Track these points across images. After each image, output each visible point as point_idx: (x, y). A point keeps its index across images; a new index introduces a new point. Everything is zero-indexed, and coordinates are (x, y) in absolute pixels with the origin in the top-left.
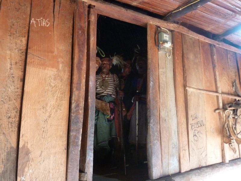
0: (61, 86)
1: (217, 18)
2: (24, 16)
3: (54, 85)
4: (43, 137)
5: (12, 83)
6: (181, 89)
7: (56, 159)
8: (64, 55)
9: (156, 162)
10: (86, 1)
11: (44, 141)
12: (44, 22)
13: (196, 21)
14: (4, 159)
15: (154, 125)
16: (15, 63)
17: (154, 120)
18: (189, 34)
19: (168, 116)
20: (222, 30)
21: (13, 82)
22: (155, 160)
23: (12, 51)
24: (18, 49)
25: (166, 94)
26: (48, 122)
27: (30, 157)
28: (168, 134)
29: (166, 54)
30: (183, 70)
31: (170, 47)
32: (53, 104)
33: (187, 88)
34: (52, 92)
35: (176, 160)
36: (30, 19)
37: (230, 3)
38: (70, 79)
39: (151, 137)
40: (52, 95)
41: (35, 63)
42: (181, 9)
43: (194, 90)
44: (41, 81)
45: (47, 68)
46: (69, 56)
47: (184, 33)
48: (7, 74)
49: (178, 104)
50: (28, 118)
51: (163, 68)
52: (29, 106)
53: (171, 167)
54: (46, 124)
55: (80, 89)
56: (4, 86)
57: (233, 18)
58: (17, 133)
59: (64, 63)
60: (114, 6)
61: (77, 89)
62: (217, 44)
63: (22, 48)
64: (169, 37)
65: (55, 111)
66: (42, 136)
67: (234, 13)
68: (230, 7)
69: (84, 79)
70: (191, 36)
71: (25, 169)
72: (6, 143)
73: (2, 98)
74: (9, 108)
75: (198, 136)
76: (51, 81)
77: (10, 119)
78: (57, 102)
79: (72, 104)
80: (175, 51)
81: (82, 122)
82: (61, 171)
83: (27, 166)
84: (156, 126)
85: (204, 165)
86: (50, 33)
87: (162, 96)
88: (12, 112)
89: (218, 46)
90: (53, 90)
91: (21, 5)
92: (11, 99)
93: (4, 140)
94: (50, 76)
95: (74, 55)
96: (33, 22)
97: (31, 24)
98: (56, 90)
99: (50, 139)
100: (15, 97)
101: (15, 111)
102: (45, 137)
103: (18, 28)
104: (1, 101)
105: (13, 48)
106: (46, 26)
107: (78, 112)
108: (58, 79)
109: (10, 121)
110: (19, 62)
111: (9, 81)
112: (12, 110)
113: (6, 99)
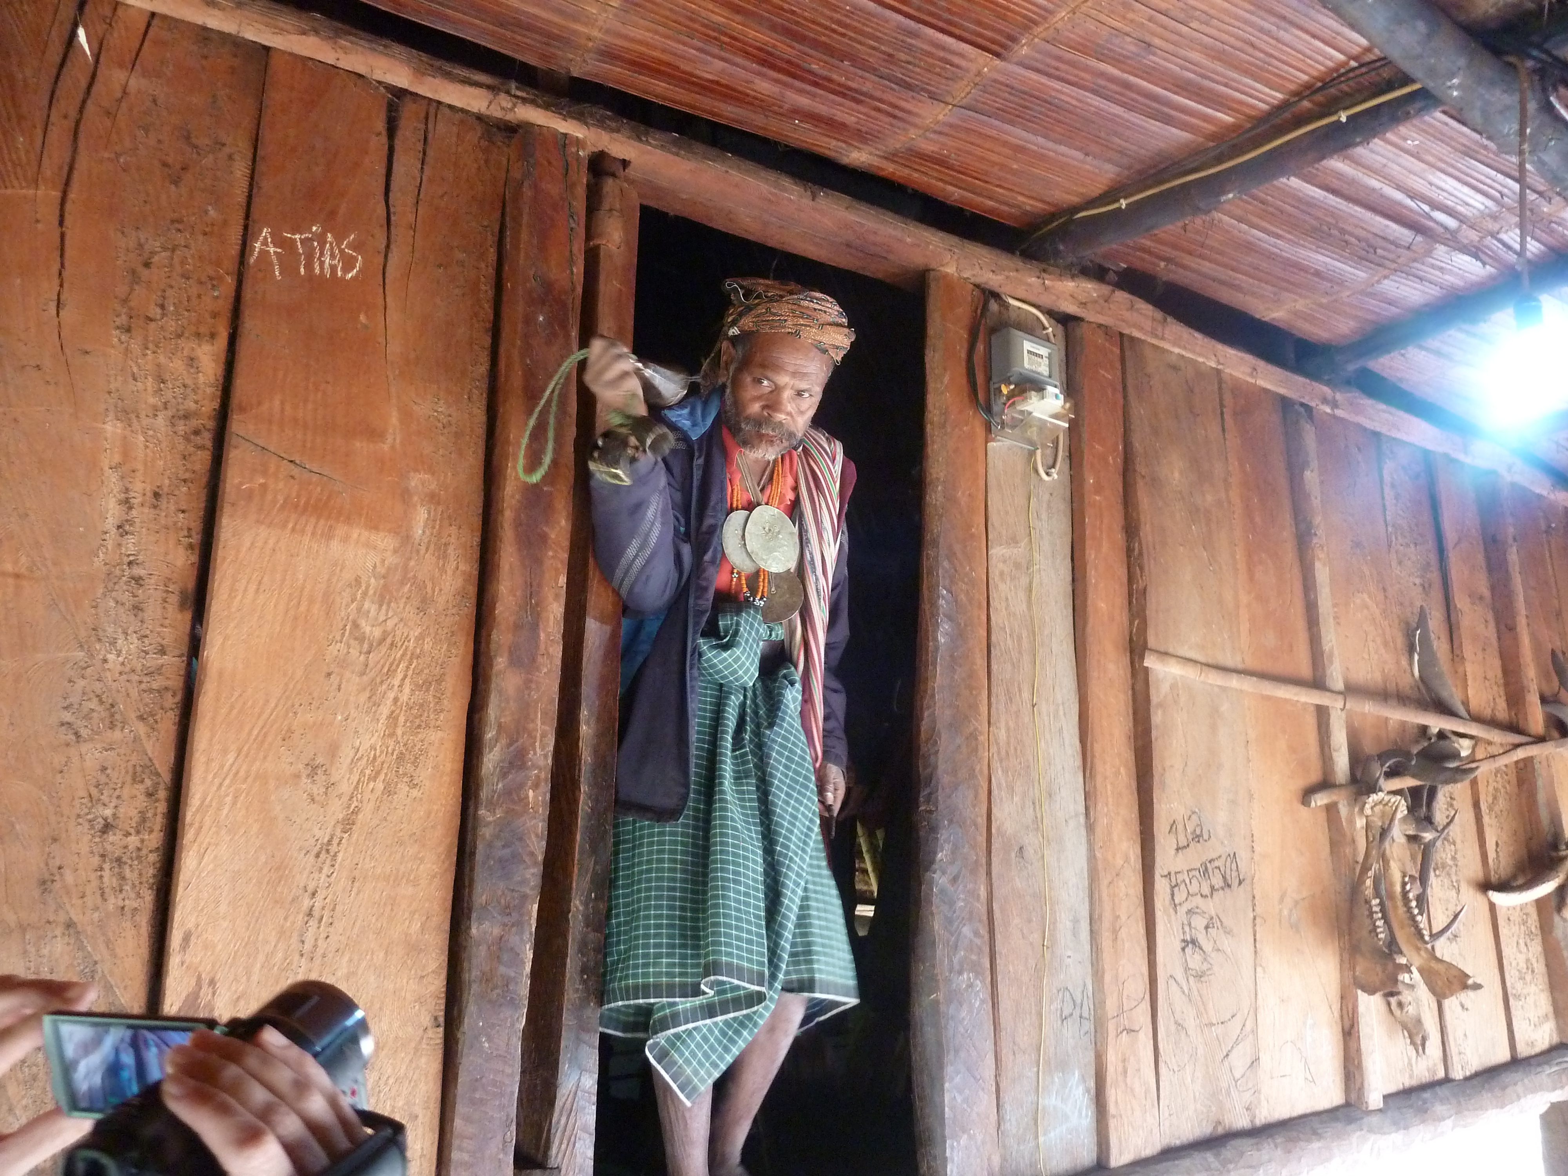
0: (421, 638)
1: (1328, 260)
2: (212, 213)
3: (377, 633)
4: (308, 946)
5: (132, 618)
6: (1111, 667)
7: (382, 1083)
8: (441, 452)
9: (966, 1100)
10: (580, 136)
11: (310, 970)
12: (332, 248)
13: (1206, 267)
15: (955, 880)
16: (149, 494)
17: (955, 849)
18: (1163, 338)
19: (1037, 822)
20: (1352, 324)
21: (137, 608)
22: (961, 1092)
23: (135, 421)
24: (170, 413)
25: (1026, 695)
26: (340, 856)
28: (1036, 937)
29: (1032, 454)
30: (1129, 551)
31: (1056, 416)
32: (373, 748)
33: (1150, 662)
34: (365, 678)
35: (1081, 1089)
36: (246, 227)
37: (1399, 188)
38: (474, 601)
39: (941, 951)
40: (367, 694)
41: (274, 501)
42: (1123, 203)
43: (1190, 673)
44: (303, 608)
45: (341, 530)
46: (473, 459)
47: (1136, 334)
48: (98, 562)
49: (1093, 756)
50: (223, 832)
51: (1014, 541)
52: (231, 757)
53: (1052, 1134)
54: (326, 870)
55: (534, 660)
56: (83, 633)
57: (1415, 260)
58: (152, 927)
59: (438, 503)
60: (739, 169)
61: (515, 661)
62: (1325, 401)
63: (193, 406)
64: (1050, 357)
65: (378, 793)
66: (303, 942)
67: (1419, 238)
68: (1400, 204)
69: (557, 596)
70: (1176, 350)
73: (65, 708)
74: (104, 769)
75: (1207, 946)
77: (111, 837)
78: (392, 735)
79: (486, 750)
80: (1085, 436)
81: (540, 858)
84: (970, 886)
85: (1242, 1122)
86: (362, 318)
87: (1002, 707)
88: (126, 792)
89: (1328, 410)
90: (371, 664)
91: (196, 147)
92: (117, 716)
93: (72, 965)
94: (358, 580)
95: (497, 451)
96: (268, 252)
97: (252, 260)
98: (391, 664)
99: (351, 960)
100: (146, 705)
101: (141, 787)
102: (315, 946)
103: (173, 283)
104: (62, 724)
105: (144, 406)
106: (339, 274)
107: (521, 800)
108: (404, 600)
109: (109, 847)
110: (177, 492)
111: (112, 604)
112: (124, 783)
113: (87, 717)
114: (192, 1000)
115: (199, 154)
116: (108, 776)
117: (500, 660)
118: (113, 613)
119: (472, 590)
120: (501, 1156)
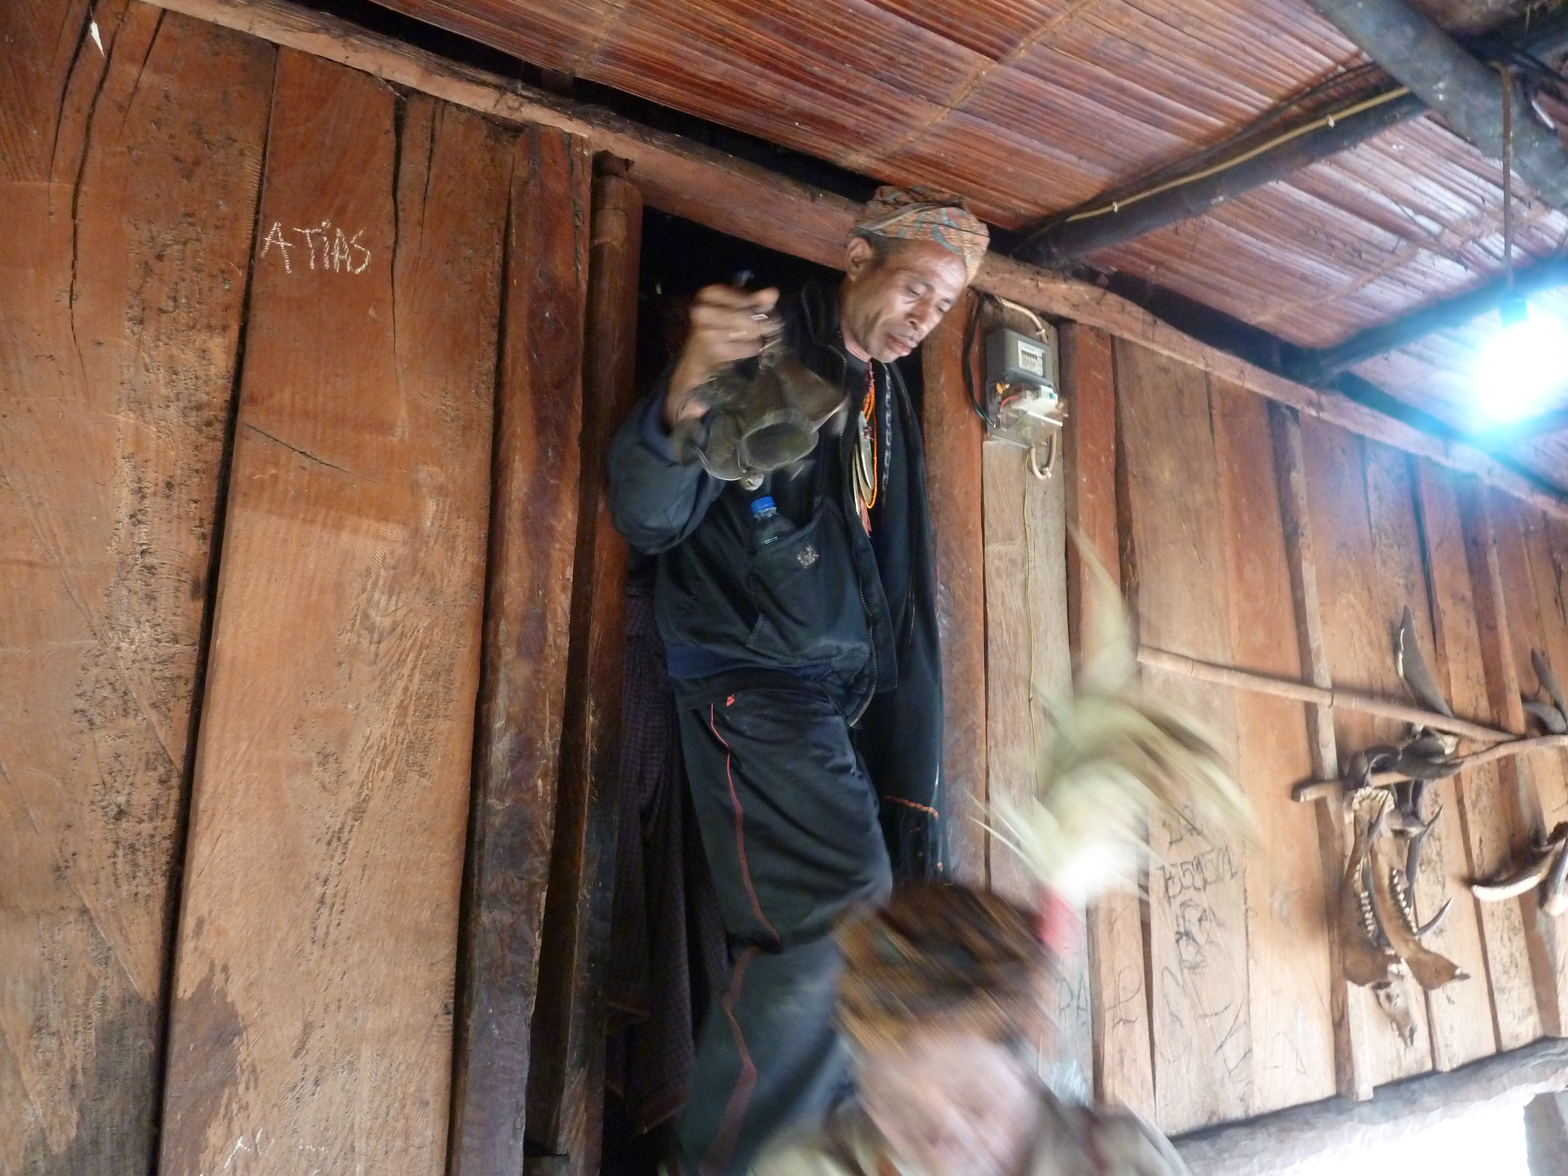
0: (430, 628)
1: (1314, 264)
2: (224, 208)
3: (387, 622)
4: (320, 932)
5: (145, 607)
7: (393, 1069)
8: (449, 444)
10: (585, 136)
11: (322, 957)
12: (341, 244)
13: (1195, 270)
14: (79, 1067)
16: (162, 484)
17: (953, 844)
18: (1153, 341)
20: (1337, 328)
21: (150, 597)
23: (147, 411)
24: (181, 404)
25: (1022, 689)
26: (351, 844)
27: (240, 1058)
29: (1026, 453)
30: (1122, 549)
31: (1049, 415)
32: (383, 737)
33: (1143, 657)
34: (376, 668)
35: (1079, 1079)
36: (256, 222)
37: (1384, 192)
38: (481, 591)
40: (377, 684)
41: (286, 492)
42: (1116, 207)
43: (1182, 669)
44: (314, 598)
45: (351, 520)
46: (480, 453)
47: (1127, 336)
48: (111, 551)
50: (236, 819)
51: (1009, 538)
52: (243, 746)
54: (338, 858)
55: (542, 651)
56: (96, 622)
57: (1399, 265)
58: (166, 913)
59: (447, 496)
60: (740, 170)
61: (524, 652)
62: (1310, 403)
63: (205, 398)
64: (1043, 358)
65: (388, 781)
66: (315, 929)
67: (1403, 243)
68: (1386, 209)
69: (564, 589)
70: (1166, 353)
71: (210, 1133)
72: (95, 974)
73: (79, 695)
74: (117, 756)
75: (1201, 938)
76: (369, 600)
77: (124, 824)
78: (402, 724)
79: (495, 739)
80: (1078, 435)
81: (549, 846)
82: (417, 1141)
83: (222, 1111)
85: (1237, 1113)
86: (371, 312)
87: (999, 701)
88: (139, 779)
89: (1313, 413)
90: (381, 653)
91: (207, 142)
92: (130, 704)
93: (85, 951)
94: (368, 571)
95: (503, 445)
96: (279, 246)
97: (263, 255)
98: (401, 654)
99: (361, 947)
100: (160, 693)
101: (155, 775)
102: (327, 933)
103: (185, 276)
104: (76, 712)
105: (155, 396)
106: (349, 268)
107: (529, 789)
108: (414, 591)
109: (122, 834)
110: (189, 482)
111: (125, 592)
112: (136, 770)
113: (101, 704)
114: (205, 986)
115: (210, 149)
116: (121, 763)
117: (509, 650)
118: (125, 601)
119: (480, 581)
120: (511, 1142)
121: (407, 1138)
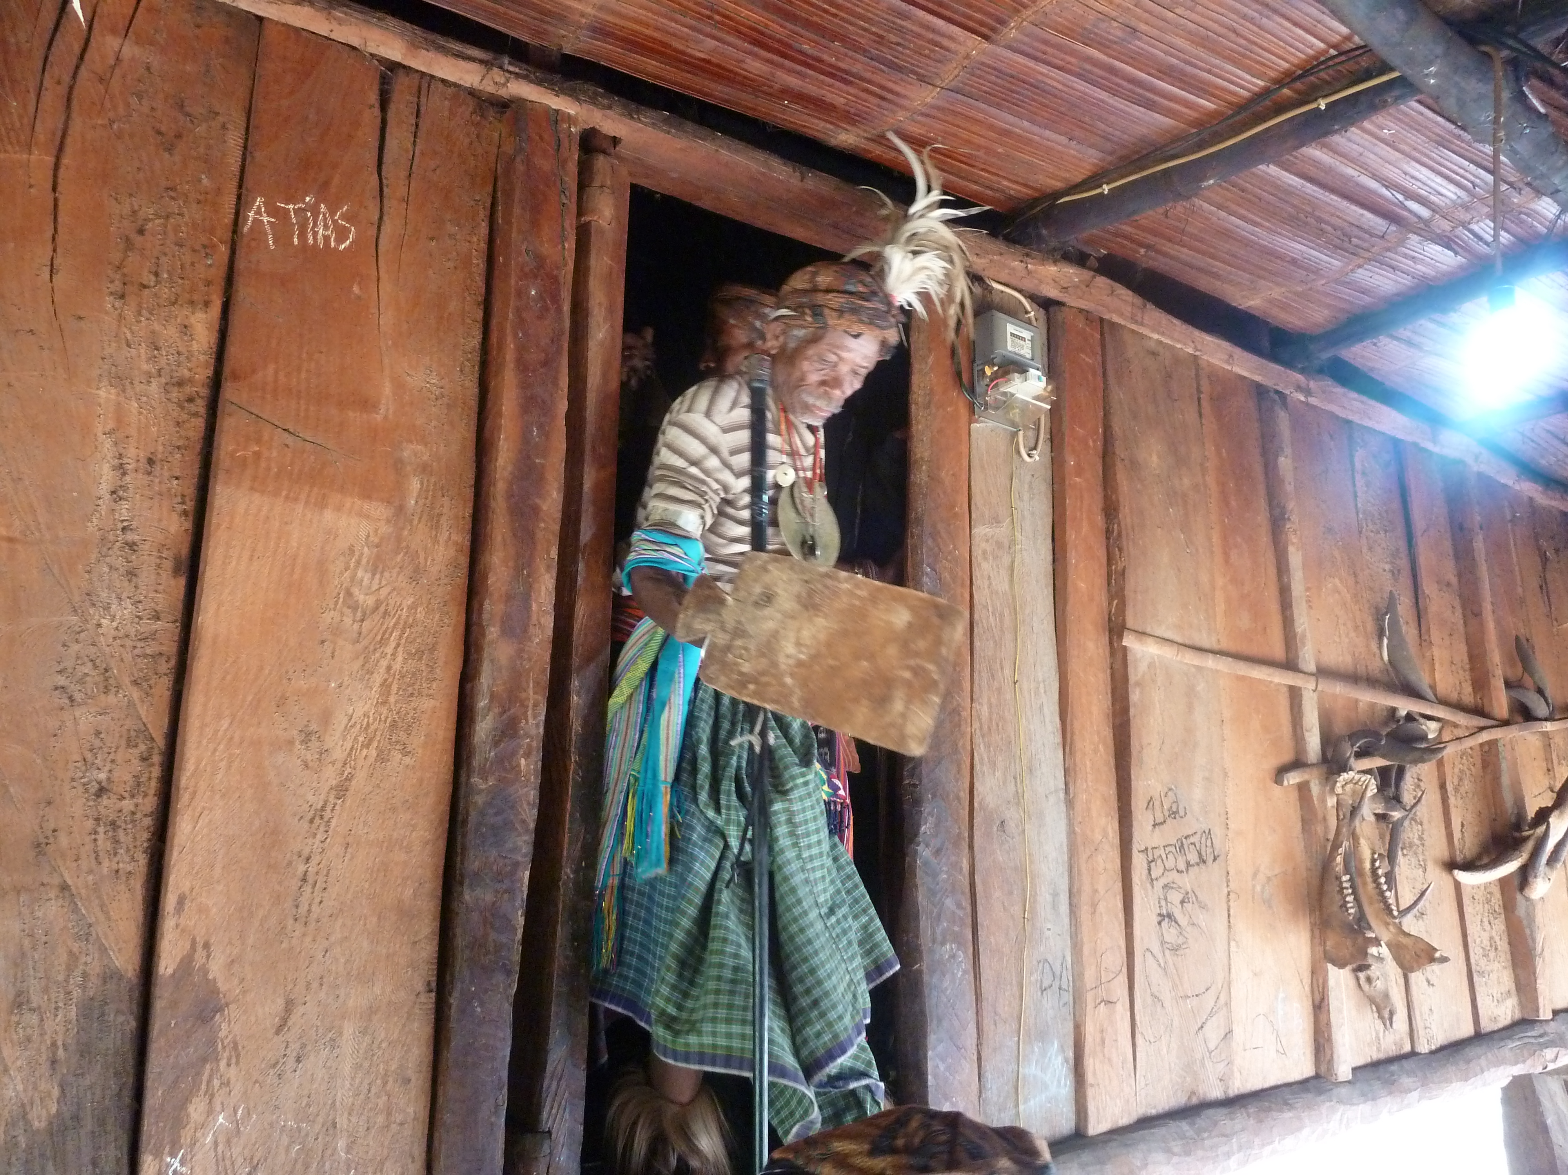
0: (413, 607)
1: (1304, 248)
2: (205, 181)
3: (370, 601)
4: (303, 909)
5: (126, 584)
6: (1091, 645)
7: (375, 1046)
8: (434, 423)
9: (948, 1068)
10: (572, 112)
11: (304, 935)
12: (325, 219)
13: (1185, 254)
14: (60, 1043)
15: (938, 852)
16: (143, 461)
17: (937, 825)
18: (1142, 324)
19: (1019, 796)
20: (1327, 313)
21: (131, 574)
22: (943, 1060)
23: (128, 387)
24: (163, 380)
25: (1007, 672)
26: (334, 823)
27: (222, 1034)
28: (1016, 910)
29: (1014, 435)
30: (1108, 532)
31: (1038, 398)
32: (366, 715)
33: (1128, 641)
34: (359, 647)
35: (1060, 1059)
36: (239, 197)
37: (1375, 176)
38: (465, 571)
39: (924, 923)
40: (361, 661)
41: (268, 469)
42: (1106, 189)
43: (1168, 653)
45: (335, 498)
46: (465, 431)
47: (1116, 319)
48: (92, 527)
49: (1073, 733)
50: (217, 797)
51: (996, 520)
52: (225, 723)
53: (1032, 1103)
54: (320, 836)
55: (525, 631)
56: (77, 598)
57: (1388, 250)
58: (147, 890)
59: (431, 474)
60: (729, 148)
61: (508, 631)
62: (1299, 388)
63: (187, 373)
64: (1032, 341)
65: (371, 760)
66: (297, 907)
67: (1393, 228)
68: (1374, 192)
69: (548, 568)
70: (1156, 336)
71: (191, 1109)
72: (75, 950)
73: (60, 672)
74: (98, 733)
75: (1183, 920)
76: (353, 578)
77: (105, 801)
78: (384, 703)
79: (479, 718)
80: (1066, 419)
81: (532, 826)
82: (399, 1118)
83: (203, 1087)
84: (953, 858)
85: (1216, 1093)
86: (356, 289)
87: (984, 683)
88: (120, 757)
89: (1303, 399)
90: (364, 631)
91: (188, 115)
92: (112, 681)
93: (65, 927)
94: (352, 550)
95: (488, 424)
96: (262, 221)
97: (245, 230)
98: (384, 634)
99: (344, 925)
100: (141, 670)
101: (136, 752)
102: (309, 911)
103: (167, 250)
104: (56, 688)
105: (136, 372)
106: (333, 244)
107: (513, 768)
108: (397, 569)
109: (103, 811)
110: (170, 459)
111: (106, 569)
112: (117, 748)
113: (81, 681)
114: (186, 963)
115: (192, 121)
116: (102, 740)
117: (493, 629)
118: (106, 577)
119: (464, 561)
120: (493, 1119)
121: (389, 1114)
